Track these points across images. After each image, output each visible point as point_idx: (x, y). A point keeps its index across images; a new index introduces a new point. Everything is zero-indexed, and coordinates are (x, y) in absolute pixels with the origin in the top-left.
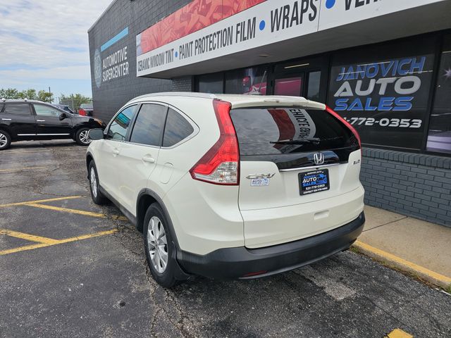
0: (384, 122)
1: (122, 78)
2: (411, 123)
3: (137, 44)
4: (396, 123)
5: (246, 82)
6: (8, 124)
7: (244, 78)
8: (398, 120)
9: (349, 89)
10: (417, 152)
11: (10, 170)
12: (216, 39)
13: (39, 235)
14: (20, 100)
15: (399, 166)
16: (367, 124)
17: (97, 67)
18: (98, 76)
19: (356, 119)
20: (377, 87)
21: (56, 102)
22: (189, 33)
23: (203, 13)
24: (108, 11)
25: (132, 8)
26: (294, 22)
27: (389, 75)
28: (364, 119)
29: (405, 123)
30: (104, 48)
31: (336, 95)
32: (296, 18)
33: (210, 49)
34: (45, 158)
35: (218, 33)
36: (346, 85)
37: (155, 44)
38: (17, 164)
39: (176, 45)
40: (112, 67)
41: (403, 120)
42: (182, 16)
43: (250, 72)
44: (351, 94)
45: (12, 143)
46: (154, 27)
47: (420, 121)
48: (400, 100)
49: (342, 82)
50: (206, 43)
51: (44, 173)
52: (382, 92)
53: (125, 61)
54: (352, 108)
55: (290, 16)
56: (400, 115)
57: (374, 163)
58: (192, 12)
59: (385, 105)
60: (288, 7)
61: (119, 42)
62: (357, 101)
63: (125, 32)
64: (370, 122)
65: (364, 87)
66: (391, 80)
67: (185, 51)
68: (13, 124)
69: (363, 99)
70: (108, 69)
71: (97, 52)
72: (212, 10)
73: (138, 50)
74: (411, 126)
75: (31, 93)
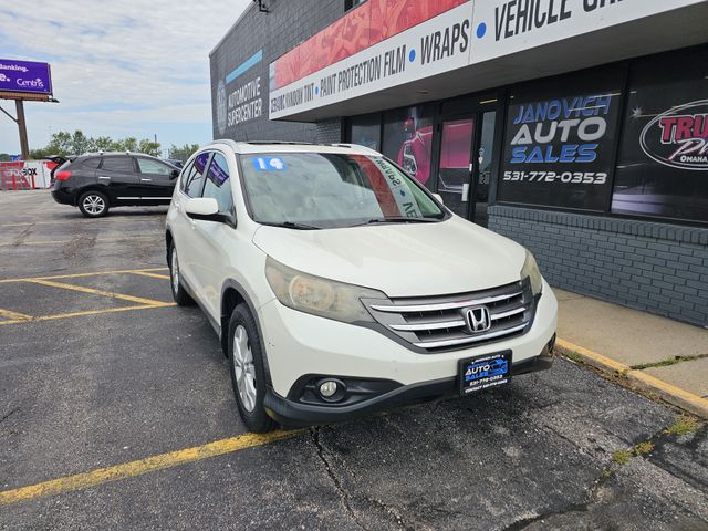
0: (566, 177)
1: (253, 120)
2: (595, 177)
3: (271, 75)
4: (579, 177)
5: (408, 126)
6: (107, 184)
7: (405, 120)
8: (581, 174)
9: (528, 134)
10: (601, 215)
11: (111, 239)
12: (362, 72)
13: (148, 298)
14: (116, 153)
15: (578, 232)
16: (547, 180)
17: (221, 106)
18: (221, 119)
19: (535, 174)
20: (559, 131)
21: (164, 156)
22: (332, 63)
23: (348, 37)
24: (236, 27)
25: (268, 23)
26: (446, 52)
27: (572, 117)
28: (544, 173)
29: (588, 178)
30: (230, 78)
31: (513, 143)
32: (445, 49)
33: (356, 85)
34: (151, 227)
35: (365, 63)
36: (525, 129)
37: (292, 76)
38: (118, 233)
39: (316, 78)
40: (240, 105)
41: (586, 174)
42: (324, 40)
43: (414, 113)
44: (530, 142)
45: (110, 210)
46: (291, 54)
47: (605, 175)
48: (584, 147)
49: (520, 125)
50: (351, 78)
51: (150, 243)
52: (564, 138)
53: (257, 98)
54: (530, 160)
55: (441, 46)
56: (583, 168)
57: (553, 230)
58: (335, 35)
59: (567, 156)
60: (438, 34)
61: (250, 70)
62: (538, 150)
63: (258, 57)
64: (550, 177)
65: (545, 133)
66: (574, 122)
67: (327, 86)
68: (113, 184)
69: (544, 147)
70: (235, 108)
71: (221, 85)
72: (359, 32)
73: (272, 85)
74: (596, 182)
75: (130, 143)
